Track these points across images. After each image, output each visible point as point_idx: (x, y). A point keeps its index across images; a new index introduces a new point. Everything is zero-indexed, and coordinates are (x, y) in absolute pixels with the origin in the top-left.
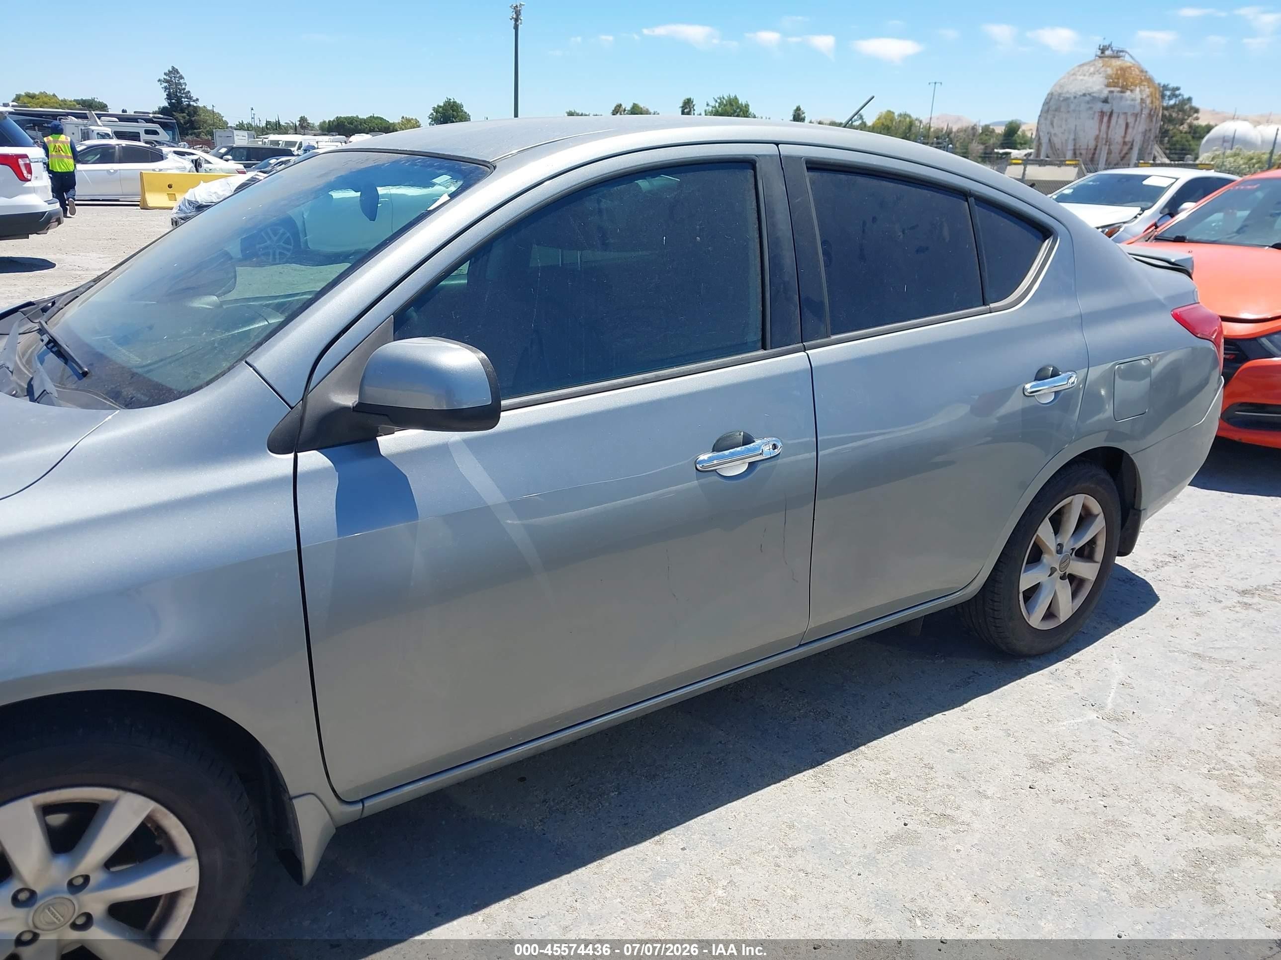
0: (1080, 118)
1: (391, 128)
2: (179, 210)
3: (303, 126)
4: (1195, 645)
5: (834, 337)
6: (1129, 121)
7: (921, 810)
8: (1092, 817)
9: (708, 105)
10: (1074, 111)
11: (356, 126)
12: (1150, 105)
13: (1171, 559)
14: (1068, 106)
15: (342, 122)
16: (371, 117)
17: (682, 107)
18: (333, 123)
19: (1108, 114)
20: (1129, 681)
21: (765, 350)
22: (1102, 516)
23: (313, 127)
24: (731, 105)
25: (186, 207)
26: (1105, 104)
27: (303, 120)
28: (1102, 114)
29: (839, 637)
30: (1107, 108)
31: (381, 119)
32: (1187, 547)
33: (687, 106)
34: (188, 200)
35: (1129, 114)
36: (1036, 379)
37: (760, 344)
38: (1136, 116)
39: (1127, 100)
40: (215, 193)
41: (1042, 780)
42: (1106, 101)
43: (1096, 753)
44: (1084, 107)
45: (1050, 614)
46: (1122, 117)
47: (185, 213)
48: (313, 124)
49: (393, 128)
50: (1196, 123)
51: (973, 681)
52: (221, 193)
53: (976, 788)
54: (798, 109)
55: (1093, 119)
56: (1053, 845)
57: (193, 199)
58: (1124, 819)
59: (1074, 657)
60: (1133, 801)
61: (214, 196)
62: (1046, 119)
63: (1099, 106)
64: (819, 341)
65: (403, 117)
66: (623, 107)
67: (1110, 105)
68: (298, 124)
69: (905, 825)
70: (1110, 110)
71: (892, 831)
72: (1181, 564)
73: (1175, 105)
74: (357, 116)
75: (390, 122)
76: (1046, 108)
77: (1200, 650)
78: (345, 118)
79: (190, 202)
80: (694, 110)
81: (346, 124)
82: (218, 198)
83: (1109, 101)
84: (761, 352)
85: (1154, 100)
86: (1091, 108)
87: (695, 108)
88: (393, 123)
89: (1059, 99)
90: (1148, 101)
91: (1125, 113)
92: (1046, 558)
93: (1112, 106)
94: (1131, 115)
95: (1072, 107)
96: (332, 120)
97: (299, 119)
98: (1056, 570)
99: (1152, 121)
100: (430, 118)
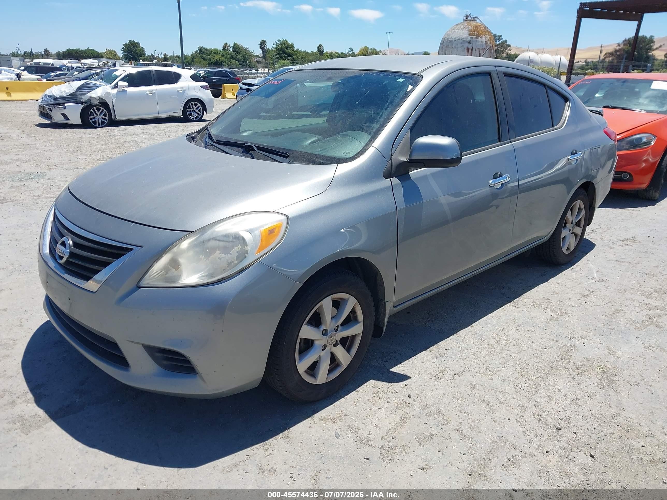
0: (458, 51)
1: (100, 55)
2: (42, 100)
3: (47, 54)
4: (615, 258)
5: (517, 138)
6: (480, 52)
7: (553, 311)
8: (610, 309)
9: (274, 44)
10: (455, 47)
11: (80, 54)
12: (490, 45)
13: (592, 232)
14: (452, 45)
15: (71, 52)
16: (87, 49)
17: (260, 45)
18: (65, 53)
19: (471, 49)
20: (599, 270)
21: (500, 142)
22: (584, 209)
23: (51, 55)
24: (285, 44)
25: (47, 99)
26: (469, 44)
27: (46, 51)
28: (468, 48)
29: (513, 254)
30: (470, 46)
31: (94, 50)
32: (595, 227)
33: (263, 44)
34: (48, 95)
35: (480, 49)
36: (571, 155)
37: (498, 141)
38: (484, 49)
39: (479, 42)
40: (64, 91)
41: (588, 300)
42: (469, 42)
43: (601, 291)
44: (459, 45)
45: (568, 249)
46: (477, 50)
47: (47, 102)
48: (52, 53)
49: (101, 55)
50: (509, 52)
51: (546, 274)
52: (67, 91)
53: (567, 304)
54: (320, 46)
55: (464, 51)
56: (602, 317)
57: (51, 95)
58: (620, 309)
59: (577, 264)
60: (620, 304)
61: (64, 93)
62: (442, 51)
63: (466, 45)
64: (513, 139)
65: (106, 49)
66: (228, 44)
67: (471, 44)
68: (43, 53)
69: (551, 315)
70: (472, 47)
71: (548, 318)
72: (596, 233)
73: (499, 44)
74: (79, 49)
75: (99, 52)
76: (442, 46)
77: (618, 259)
78: (73, 50)
79: (49, 96)
80: (266, 46)
81: (74, 53)
82: (66, 94)
83: (471, 42)
84: (499, 143)
85: (492, 42)
86: (463, 46)
87: (267, 45)
88: (101, 53)
89: (447, 42)
90: (489, 43)
91: (479, 49)
92: (568, 225)
93: (472, 45)
94: (481, 49)
95: (454, 45)
96: (65, 50)
97: (44, 50)
98: (571, 230)
99: (491, 52)
100: (122, 50)
